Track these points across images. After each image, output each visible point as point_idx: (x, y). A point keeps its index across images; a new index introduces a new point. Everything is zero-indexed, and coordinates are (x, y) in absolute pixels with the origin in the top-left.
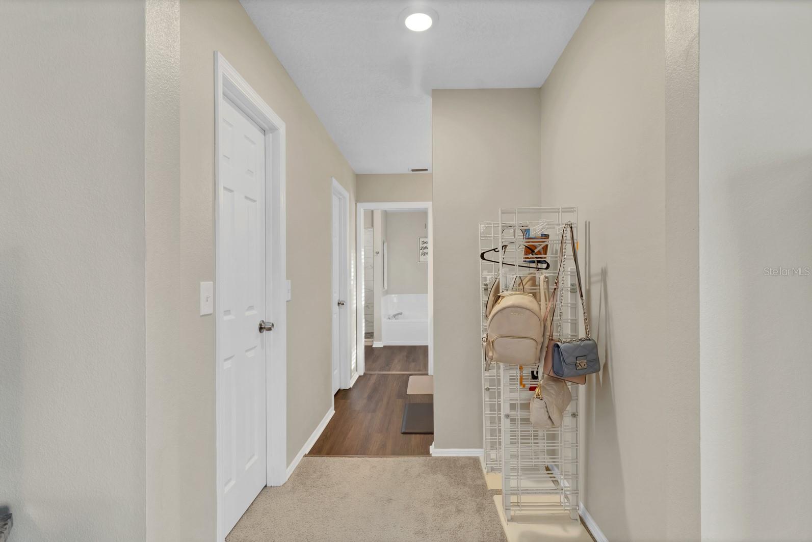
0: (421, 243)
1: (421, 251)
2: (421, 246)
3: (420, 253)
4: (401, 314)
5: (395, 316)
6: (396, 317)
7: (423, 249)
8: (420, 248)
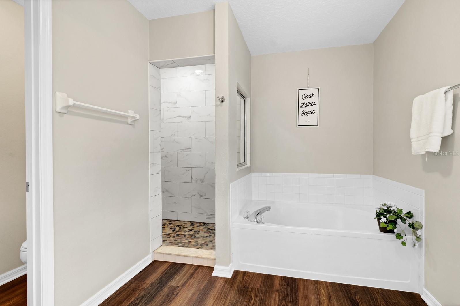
0: (301, 97)
1: (301, 110)
2: (301, 101)
3: (300, 113)
4: (268, 209)
7: (304, 106)
8: (300, 105)
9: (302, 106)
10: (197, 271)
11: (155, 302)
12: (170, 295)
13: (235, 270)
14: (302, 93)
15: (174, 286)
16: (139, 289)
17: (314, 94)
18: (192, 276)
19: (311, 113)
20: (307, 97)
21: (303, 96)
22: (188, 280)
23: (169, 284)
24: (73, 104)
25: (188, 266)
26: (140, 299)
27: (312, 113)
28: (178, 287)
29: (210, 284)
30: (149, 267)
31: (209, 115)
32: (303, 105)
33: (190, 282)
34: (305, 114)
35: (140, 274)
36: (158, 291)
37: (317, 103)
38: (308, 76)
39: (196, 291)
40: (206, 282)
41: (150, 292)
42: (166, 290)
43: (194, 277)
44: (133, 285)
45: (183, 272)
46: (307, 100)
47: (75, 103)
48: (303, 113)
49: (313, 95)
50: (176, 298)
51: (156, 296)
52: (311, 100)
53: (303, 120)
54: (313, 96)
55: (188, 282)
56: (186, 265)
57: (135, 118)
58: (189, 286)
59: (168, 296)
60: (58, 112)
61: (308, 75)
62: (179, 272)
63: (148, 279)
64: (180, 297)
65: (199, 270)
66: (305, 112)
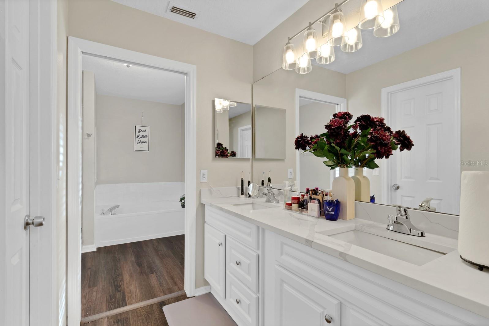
0: (137, 131)
1: (137, 140)
2: (137, 134)
3: (137, 142)
4: (118, 206)
5: (111, 210)
6: (113, 211)
7: (139, 137)
8: (136, 137)
14: (138, 128)
17: (146, 130)
20: (141, 131)
21: (139, 130)
27: (144, 143)
37: (148, 136)
38: (142, 117)
46: (141, 134)
52: (144, 134)
53: (138, 147)
66: (140, 141)
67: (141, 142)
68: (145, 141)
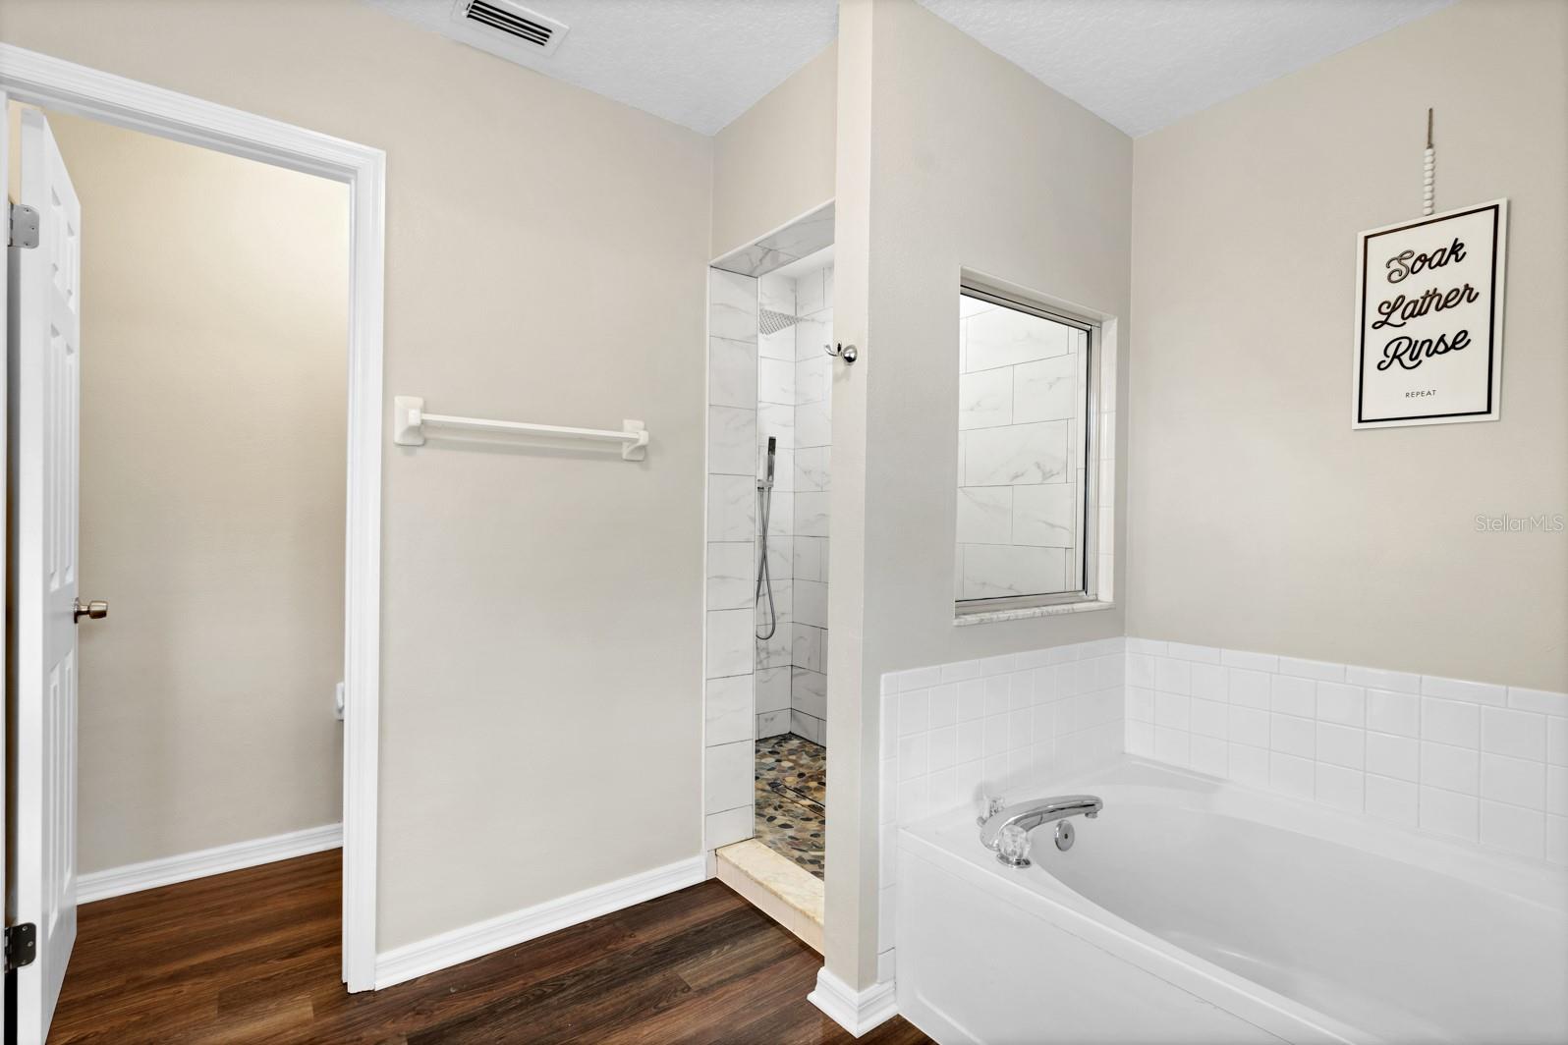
0: (1379, 273)
1: (1377, 340)
2: (1382, 291)
3: (1374, 355)
7: (1396, 318)
8: (1373, 316)
9: (1383, 318)
10: (784, 963)
11: (599, 1004)
12: (647, 1003)
13: (898, 1015)
14: (1384, 250)
15: (681, 981)
16: (604, 949)
17: (1462, 245)
18: (756, 969)
19: (1441, 347)
20: (1419, 264)
21: (1395, 265)
22: (736, 978)
23: (675, 969)
24: (419, 422)
25: (778, 932)
26: (582, 976)
27: (1447, 350)
28: (689, 989)
29: (776, 1024)
30: (684, 894)
31: (978, 404)
32: (1389, 314)
33: (733, 988)
34: (1405, 358)
35: (648, 904)
36: (633, 978)
37: (1482, 287)
38: (1430, 151)
39: (716, 1026)
40: (771, 1011)
41: (617, 969)
42: (655, 980)
43: (755, 980)
44: (607, 928)
45: (749, 946)
46: (1414, 287)
47: (424, 418)
48: (1391, 352)
49: (1457, 248)
50: (649, 1021)
51: (616, 990)
52: (1445, 279)
53: (1389, 391)
54: (1460, 253)
55: (725, 985)
56: (773, 928)
57: (636, 440)
58: (714, 999)
59: (640, 1005)
60: (400, 445)
61: (1430, 146)
62: (734, 944)
63: (651, 927)
64: (660, 1024)
65: (792, 962)
66: (1405, 343)
67: (1413, 352)
68: (1449, 341)
